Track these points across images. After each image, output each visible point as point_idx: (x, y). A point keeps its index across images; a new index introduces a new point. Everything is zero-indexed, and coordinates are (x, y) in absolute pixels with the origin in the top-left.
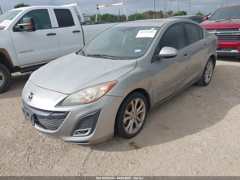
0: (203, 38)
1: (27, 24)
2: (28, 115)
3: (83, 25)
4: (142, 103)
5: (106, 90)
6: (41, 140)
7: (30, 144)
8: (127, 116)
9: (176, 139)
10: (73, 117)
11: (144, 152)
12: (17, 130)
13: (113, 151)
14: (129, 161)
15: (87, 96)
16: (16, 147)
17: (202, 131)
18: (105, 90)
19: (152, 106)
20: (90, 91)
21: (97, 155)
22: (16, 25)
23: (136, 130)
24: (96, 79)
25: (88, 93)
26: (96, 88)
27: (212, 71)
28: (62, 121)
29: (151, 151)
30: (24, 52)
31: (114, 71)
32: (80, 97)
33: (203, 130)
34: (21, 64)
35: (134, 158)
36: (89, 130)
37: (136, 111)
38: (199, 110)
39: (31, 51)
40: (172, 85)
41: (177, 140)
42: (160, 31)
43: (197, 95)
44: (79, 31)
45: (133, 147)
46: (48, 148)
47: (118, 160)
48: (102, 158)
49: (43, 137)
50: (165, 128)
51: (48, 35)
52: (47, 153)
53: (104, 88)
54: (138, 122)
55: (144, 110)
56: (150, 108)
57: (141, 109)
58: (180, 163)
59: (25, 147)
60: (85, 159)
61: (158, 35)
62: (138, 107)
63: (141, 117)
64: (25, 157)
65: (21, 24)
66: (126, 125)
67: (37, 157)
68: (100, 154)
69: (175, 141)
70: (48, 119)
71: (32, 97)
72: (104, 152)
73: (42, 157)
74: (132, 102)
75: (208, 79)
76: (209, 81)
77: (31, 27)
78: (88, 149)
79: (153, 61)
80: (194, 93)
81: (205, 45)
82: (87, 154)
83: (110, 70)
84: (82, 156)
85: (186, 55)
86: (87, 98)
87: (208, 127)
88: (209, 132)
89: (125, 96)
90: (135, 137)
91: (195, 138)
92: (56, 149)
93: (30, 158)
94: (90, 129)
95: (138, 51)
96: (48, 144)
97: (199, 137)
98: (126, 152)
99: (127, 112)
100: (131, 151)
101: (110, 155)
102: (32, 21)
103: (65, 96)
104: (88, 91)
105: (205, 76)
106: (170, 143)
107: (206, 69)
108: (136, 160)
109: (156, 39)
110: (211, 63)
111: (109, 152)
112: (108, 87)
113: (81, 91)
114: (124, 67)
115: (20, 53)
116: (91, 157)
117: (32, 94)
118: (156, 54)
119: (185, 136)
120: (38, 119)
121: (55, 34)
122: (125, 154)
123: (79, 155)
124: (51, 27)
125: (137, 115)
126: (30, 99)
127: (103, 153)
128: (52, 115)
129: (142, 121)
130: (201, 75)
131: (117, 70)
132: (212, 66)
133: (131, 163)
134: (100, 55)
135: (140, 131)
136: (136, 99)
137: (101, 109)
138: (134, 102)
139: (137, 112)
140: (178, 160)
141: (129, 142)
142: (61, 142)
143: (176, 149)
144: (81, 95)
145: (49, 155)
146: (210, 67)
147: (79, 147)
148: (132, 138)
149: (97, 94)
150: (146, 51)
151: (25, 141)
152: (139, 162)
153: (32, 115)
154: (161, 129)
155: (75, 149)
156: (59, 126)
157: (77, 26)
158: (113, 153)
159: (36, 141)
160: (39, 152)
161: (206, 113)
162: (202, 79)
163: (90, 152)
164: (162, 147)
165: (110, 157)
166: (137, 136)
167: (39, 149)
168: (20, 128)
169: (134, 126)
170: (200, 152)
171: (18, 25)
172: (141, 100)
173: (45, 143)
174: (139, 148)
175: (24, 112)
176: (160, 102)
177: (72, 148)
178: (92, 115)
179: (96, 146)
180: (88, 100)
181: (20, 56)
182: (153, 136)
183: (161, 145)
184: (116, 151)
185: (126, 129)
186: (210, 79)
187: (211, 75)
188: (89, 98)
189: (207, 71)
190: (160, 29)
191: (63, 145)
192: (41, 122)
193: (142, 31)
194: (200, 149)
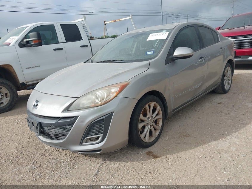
0: (218, 41)
1: (34, 39)
2: (33, 125)
3: (91, 39)
4: (159, 108)
5: (118, 91)
6: (47, 154)
7: (35, 159)
8: (143, 121)
9: (199, 146)
10: (82, 122)
11: (164, 160)
12: (21, 145)
13: (128, 162)
14: (147, 171)
15: (97, 98)
16: (20, 163)
17: (229, 137)
18: (116, 92)
19: (169, 112)
20: (101, 93)
21: (110, 166)
22: (22, 40)
23: (153, 139)
24: (106, 80)
25: (98, 95)
26: (107, 90)
27: (231, 78)
28: (70, 127)
29: (171, 159)
30: (30, 68)
31: (126, 72)
32: (90, 101)
33: (229, 135)
34: (27, 81)
35: (153, 167)
36: (100, 136)
37: (152, 116)
38: (221, 117)
39: (38, 66)
40: (189, 90)
41: (201, 147)
42: (172, 33)
43: (217, 102)
44: (87, 46)
45: (151, 157)
46: (55, 161)
47: (134, 171)
48: (117, 169)
49: (50, 151)
50: (186, 135)
51: (55, 50)
52: (54, 166)
53: (114, 90)
54: (155, 129)
55: (161, 116)
56: (167, 114)
57: (157, 115)
58: (207, 170)
59: (30, 162)
60: (97, 171)
61: (170, 36)
62: (153, 112)
63: (158, 124)
64: (30, 171)
65: (27, 40)
66: (142, 132)
67: (43, 171)
68: (113, 165)
69: (198, 149)
70: (55, 127)
71: (37, 105)
72: (118, 162)
73: (48, 171)
74: (147, 106)
75: (228, 86)
76: (229, 88)
77: (37, 42)
78: (100, 161)
79: (167, 62)
80: (213, 101)
81: (221, 48)
82: (99, 165)
83: (121, 72)
84: (94, 168)
85: (201, 58)
86: (97, 101)
87: (235, 133)
88: (236, 137)
89: (139, 98)
90: (152, 146)
91: (221, 144)
92: (64, 162)
93: (36, 172)
94: (102, 135)
95: (150, 53)
96: (55, 157)
97: (225, 142)
98: (143, 162)
99: (141, 117)
100: (149, 161)
101: (125, 165)
102: (39, 35)
103: (73, 100)
104: (98, 93)
105: (224, 82)
106: (192, 150)
107: (224, 75)
108: (155, 170)
109: (168, 40)
110: (229, 68)
111: (124, 163)
112: (120, 87)
113: (90, 94)
114: (137, 68)
115: (26, 68)
116: (103, 168)
117: (37, 101)
118: (170, 56)
119: (209, 142)
120: (44, 127)
121: (62, 49)
122: (142, 164)
123: (90, 167)
124: (58, 42)
125: (153, 121)
126: (35, 107)
127: (117, 164)
128: (59, 121)
129: (160, 129)
130: (220, 81)
131: (128, 71)
132: (231, 72)
133: (150, 173)
134: (110, 61)
135: (157, 140)
136: (151, 103)
137: (113, 112)
138: (149, 107)
139: (153, 118)
140: (204, 168)
141: (146, 152)
142: (70, 155)
143: (200, 156)
144: (90, 99)
145: (56, 169)
146: (229, 72)
147: (89, 159)
148: (149, 148)
149: (108, 96)
150: (159, 53)
151: (30, 156)
152: (159, 171)
153: (37, 124)
154: (181, 137)
155: (85, 161)
156: (67, 134)
157: (85, 41)
158: (129, 164)
159: (42, 155)
160: (46, 165)
161: (230, 119)
162: (221, 85)
163: (102, 164)
164: (184, 155)
165: (125, 168)
166: (155, 145)
167: (45, 163)
168: (25, 143)
169: (151, 133)
170: (228, 158)
171: (24, 40)
172: (157, 105)
173: (53, 157)
174: (157, 157)
175: (29, 123)
176: (178, 108)
177: (82, 160)
178: (103, 119)
179: (109, 157)
180: (97, 103)
181: (26, 72)
182: (172, 144)
183: (183, 153)
184: (131, 161)
185: (142, 136)
186: (229, 86)
187: (230, 82)
188: (98, 101)
189: (225, 77)
190: (172, 31)
191: (72, 158)
192: (47, 132)
193: (153, 34)
194: (229, 155)
